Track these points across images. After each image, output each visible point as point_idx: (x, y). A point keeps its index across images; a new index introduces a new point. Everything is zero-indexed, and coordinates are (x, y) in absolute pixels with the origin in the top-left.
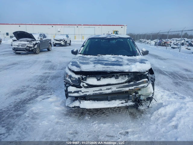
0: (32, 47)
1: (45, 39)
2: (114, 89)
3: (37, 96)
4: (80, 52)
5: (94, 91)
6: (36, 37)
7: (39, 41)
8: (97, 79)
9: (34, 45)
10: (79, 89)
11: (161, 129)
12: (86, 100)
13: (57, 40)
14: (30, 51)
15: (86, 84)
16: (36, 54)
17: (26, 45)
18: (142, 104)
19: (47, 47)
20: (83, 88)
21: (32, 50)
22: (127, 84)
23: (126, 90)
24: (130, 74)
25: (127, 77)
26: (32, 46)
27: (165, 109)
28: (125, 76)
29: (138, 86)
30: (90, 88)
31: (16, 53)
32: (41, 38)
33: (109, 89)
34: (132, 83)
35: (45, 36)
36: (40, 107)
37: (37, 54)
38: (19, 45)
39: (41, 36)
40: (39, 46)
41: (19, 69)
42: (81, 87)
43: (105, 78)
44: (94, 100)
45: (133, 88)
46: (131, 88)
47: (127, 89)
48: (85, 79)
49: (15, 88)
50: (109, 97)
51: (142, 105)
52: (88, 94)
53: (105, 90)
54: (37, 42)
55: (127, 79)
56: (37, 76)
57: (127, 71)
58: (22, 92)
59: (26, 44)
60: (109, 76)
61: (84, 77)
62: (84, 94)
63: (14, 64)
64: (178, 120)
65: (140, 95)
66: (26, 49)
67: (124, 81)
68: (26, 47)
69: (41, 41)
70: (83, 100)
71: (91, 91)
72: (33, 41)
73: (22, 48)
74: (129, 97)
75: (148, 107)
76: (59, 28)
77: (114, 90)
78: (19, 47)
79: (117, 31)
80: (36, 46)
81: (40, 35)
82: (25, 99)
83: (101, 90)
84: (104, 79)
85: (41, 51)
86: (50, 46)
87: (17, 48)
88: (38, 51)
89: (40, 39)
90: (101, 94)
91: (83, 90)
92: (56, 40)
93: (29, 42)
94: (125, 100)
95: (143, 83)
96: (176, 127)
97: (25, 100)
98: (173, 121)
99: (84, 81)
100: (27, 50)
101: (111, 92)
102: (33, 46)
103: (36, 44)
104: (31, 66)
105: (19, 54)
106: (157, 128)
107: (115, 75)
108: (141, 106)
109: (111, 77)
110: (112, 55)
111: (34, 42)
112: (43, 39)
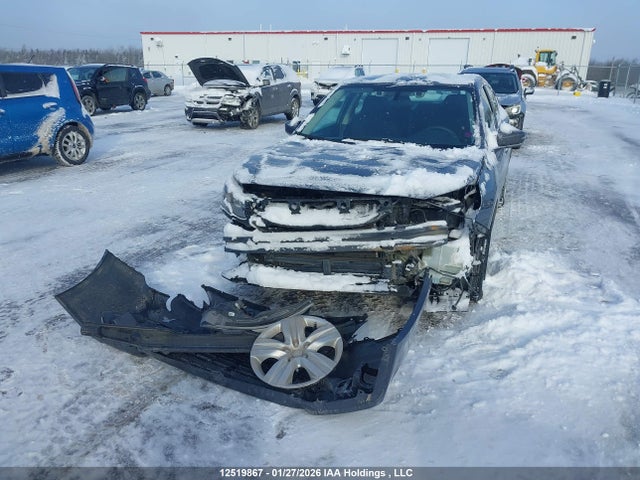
0: (235, 107)
1: (279, 81)
2: (336, 240)
3: (183, 245)
4: (299, 130)
5: (282, 242)
6: (252, 75)
7: (259, 90)
8: (291, 209)
9: (244, 101)
10: (247, 233)
11: (450, 371)
12: (266, 264)
13: (324, 86)
14: (230, 119)
15: (264, 221)
16: (248, 128)
17: (221, 100)
18: (441, 297)
19: (286, 107)
20: (257, 230)
21: (237, 117)
22: (374, 230)
23: (370, 247)
24: (382, 201)
25: (375, 209)
26: (236, 103)
27: (511, 322)
28: (371, 208)
29: (408, 241)
30: (273, 233)
31: (195, 123)
32: (268, 77)
33: (322, 240)
34: (388, 229)
35: (279, 74)
36: (173, 273)
37: (250, 128)
38: (201, 100)
39: (267, 74)
40: (257, 104)
41: (180, 169)
42: (252, 229)
43: (314, 208)
44: (287, 267)
45: (392, 243)
46: (384, 243)
47: (374, 245)
48: (261, 207)
49: (141, 220)
50: (328, 262)
51: (438, 300)
52: (267, 247)
53: (311, 243)
54: (253, 91)
55: (373, 215)
56: (215, 192)
57: (372, 191)
58: (155, 230)
59: (219, 98)
60: (324, 203)
61: (260, 200)
62: (260, 246)
63: (175, 155)
64: (524, 358)
65: (427, 270)
66: (218, 111)
67: (362, 221)
68: (219, 105)
69: (266, 88)
70: (259, 262)
71: (274, 242)
72: (242, 87)
73: (209, 109)
74: (382, 269)
75: (454, 307)
76: (345, 43)
77: (336, 244)
78: (202, 106)
79: (550, 53)
80: (248, 105)
81: (265, 69)
82: (151, 248)
83: (301, 241)
84: (310, 211)
85: (265, 121)
86: (296, 105)
87: (196, 109)
88: (253, 118)
89: (261, 83)
90: (301, 253)
91: (257, 235)
92: (321, 85)
93: (229, 93)
94: (371, 277)
95: (428, 231)
96: (503, 374)
97: (149, 252)
98: (509, 357)
99: (259, 213)
100: (220, 114)
101: (327, 248)
102: (238, 104)
103: (249, 97)
104: (213, 165)
105: (204, 126)
106: (443, 366)
107: (338, 201)
108: (435, 303)
109: (329, 207)
110: (387, 141)
111: (244, 93)
112: (273, 83)
